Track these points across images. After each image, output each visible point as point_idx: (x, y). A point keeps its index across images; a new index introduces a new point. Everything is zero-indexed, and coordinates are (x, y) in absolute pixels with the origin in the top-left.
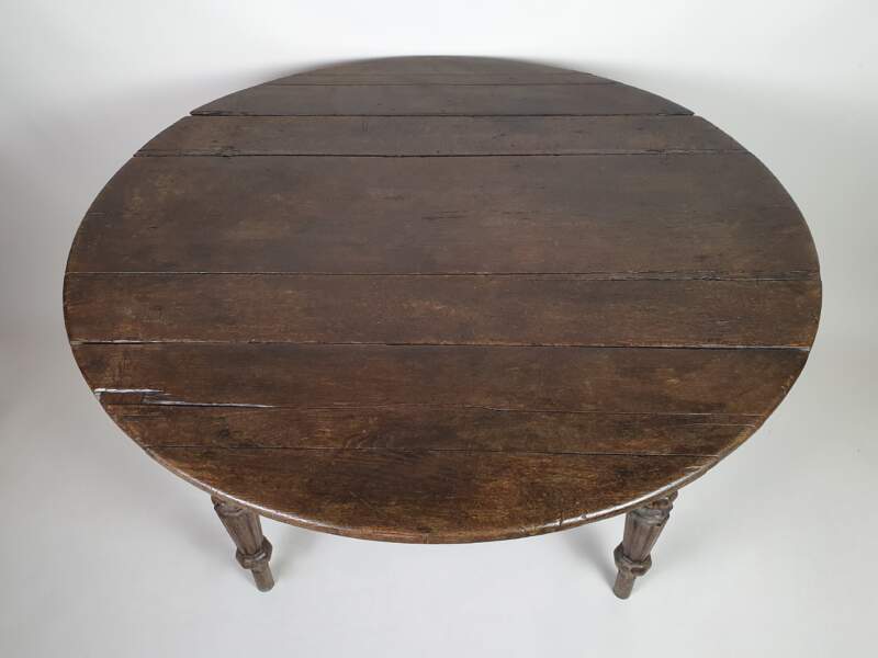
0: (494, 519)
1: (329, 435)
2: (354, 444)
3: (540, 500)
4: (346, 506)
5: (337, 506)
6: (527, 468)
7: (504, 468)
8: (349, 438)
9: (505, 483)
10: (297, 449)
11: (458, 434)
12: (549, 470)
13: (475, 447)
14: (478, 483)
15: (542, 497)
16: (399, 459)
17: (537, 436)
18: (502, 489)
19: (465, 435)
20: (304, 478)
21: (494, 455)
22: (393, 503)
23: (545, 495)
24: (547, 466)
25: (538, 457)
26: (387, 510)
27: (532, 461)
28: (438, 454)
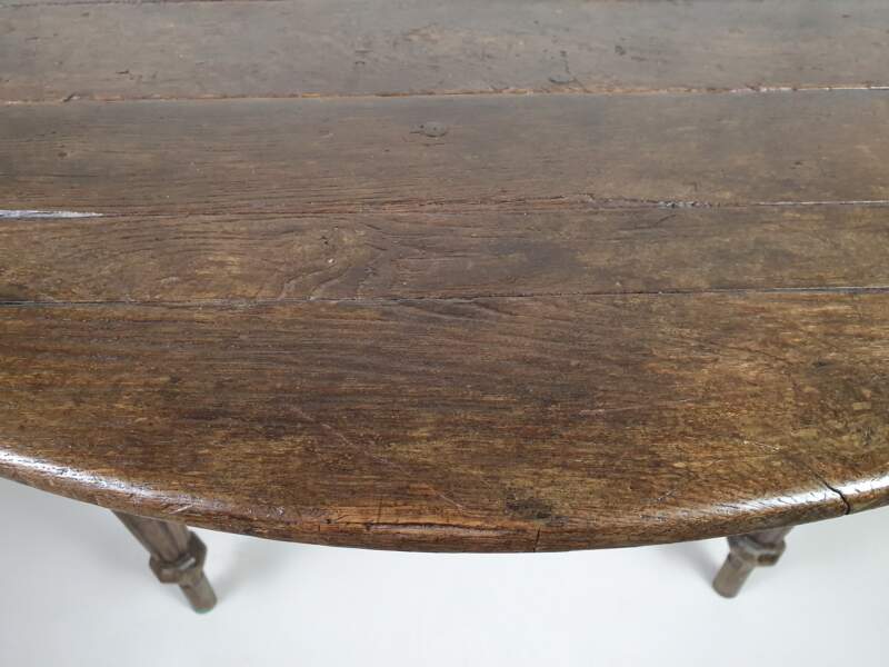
0: (741, 467)
1: (235, 270)
2: (304, 289)
3: (857, 406)
4: (277, 447)
5: (248, 448)
6: (793, 327)
7: (729, 329)
8: (290, 277)
9: (744, 368)
10: (145, 303)
11: (585, 258)
12: (850, 329)
13: (631, 285)
14: (664, 370)
15: (862, 398)
16: (430, 320)
17: (789, 255)
18: (738, 381)
19: (602, 260)
20: (157, 372)
21: (690, 302)
22: (423, 432)
23: (867, 392)
24: (843, 320)
25: (811, 301)
26: (406, 452)
27: (796, 310)
28: (535, 306)
